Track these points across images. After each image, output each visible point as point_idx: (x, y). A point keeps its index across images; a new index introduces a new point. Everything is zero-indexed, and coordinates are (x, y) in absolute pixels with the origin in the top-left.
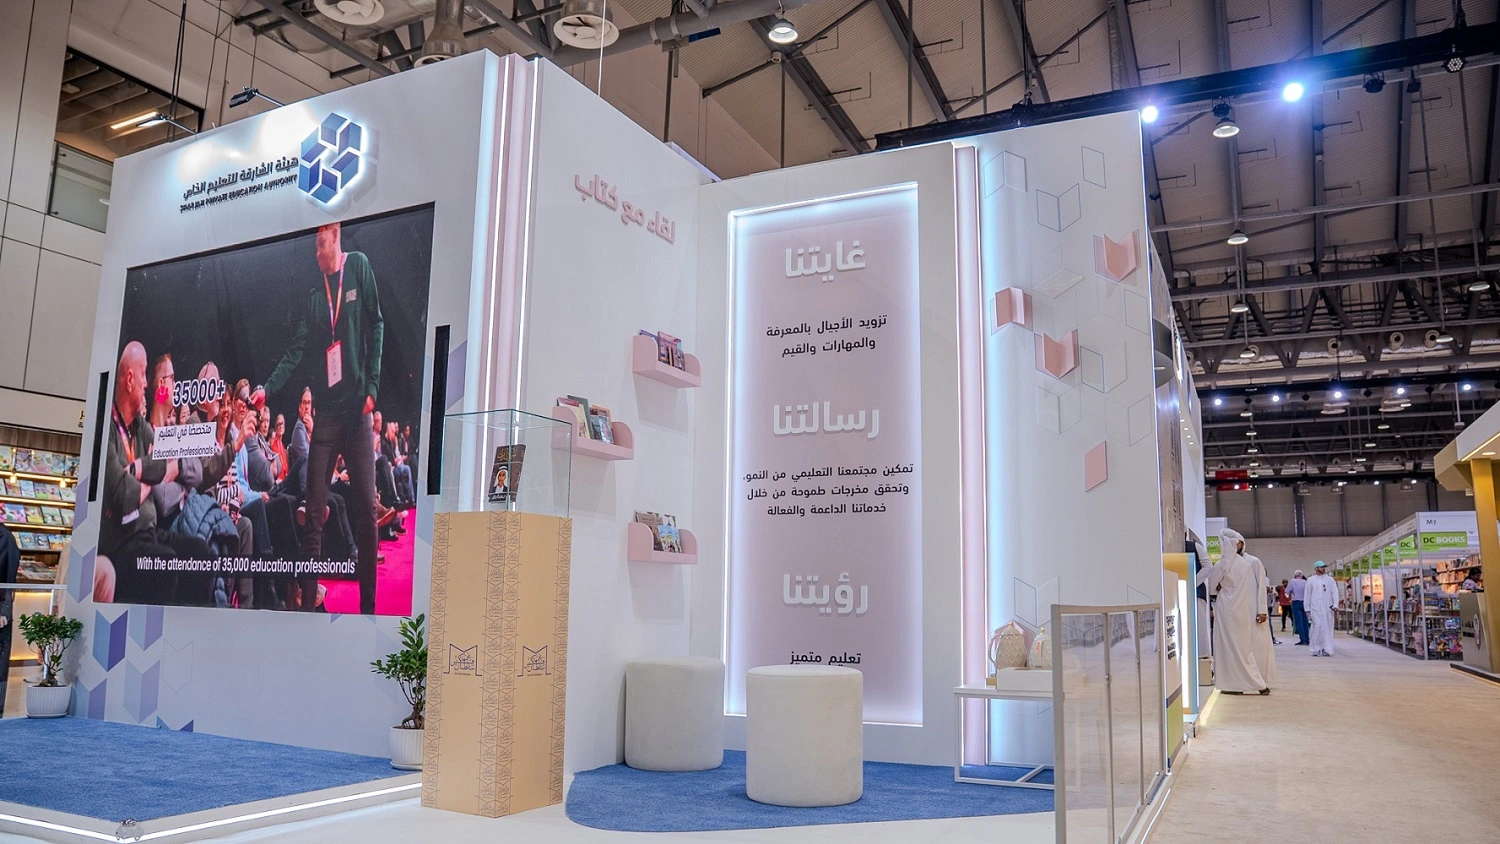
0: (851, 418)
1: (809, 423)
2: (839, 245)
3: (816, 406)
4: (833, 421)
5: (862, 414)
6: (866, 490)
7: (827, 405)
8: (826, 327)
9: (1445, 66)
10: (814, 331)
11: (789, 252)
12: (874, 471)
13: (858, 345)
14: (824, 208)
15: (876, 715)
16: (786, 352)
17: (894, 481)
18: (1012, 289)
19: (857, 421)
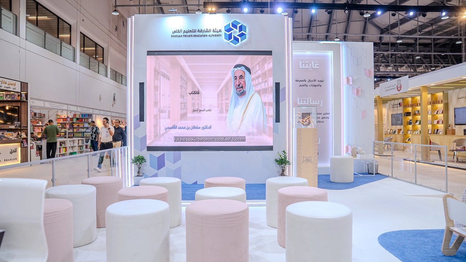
0: (316, 102)
1: (306, 102)
2: (313, 62)
3: (308, 99)
4: (312, 102)
5: (319, 101)
6: (319, 118)
7: (310, 99)
8: (310, 81)
9: (345, 11)
10: (307, 81)
11: (301, 62)
12: (321, 114)
13: (317, 86)
14: (308, 53)
15: (321, 165)
16: (300, 86)
17: (326, 116)
18: (349, 77)
19: (317, 103)
